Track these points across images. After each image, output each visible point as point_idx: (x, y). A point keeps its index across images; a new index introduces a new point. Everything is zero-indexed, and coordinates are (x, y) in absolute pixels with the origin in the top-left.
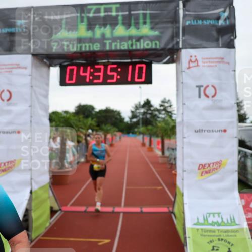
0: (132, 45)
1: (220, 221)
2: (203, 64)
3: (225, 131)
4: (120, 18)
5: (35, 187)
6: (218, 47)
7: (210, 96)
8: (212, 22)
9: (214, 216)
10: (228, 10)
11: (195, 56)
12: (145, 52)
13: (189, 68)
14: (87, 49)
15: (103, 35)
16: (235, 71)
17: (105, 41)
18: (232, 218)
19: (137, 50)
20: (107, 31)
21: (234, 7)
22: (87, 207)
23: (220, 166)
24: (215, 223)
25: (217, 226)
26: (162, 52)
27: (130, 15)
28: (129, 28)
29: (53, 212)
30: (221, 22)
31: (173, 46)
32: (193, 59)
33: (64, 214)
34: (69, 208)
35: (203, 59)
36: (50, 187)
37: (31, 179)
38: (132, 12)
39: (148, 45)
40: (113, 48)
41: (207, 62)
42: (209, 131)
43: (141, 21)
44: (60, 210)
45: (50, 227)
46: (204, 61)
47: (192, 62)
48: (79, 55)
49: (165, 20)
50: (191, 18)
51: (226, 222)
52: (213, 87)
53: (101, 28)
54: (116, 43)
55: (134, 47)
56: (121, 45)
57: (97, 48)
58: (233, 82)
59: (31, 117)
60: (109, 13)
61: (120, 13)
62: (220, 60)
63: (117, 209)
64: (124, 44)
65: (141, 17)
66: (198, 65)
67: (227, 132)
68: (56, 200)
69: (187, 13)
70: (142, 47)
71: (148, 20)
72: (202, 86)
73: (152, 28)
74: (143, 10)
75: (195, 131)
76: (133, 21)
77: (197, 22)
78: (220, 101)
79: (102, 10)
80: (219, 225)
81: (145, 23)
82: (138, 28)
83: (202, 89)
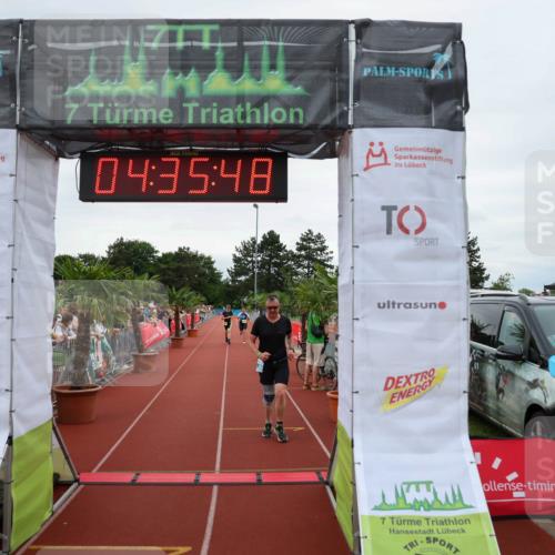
0: (244, 116)
1: (431, 499)
2: (397, 161)
3: (442, 305)
4: (219, 54)
5: (20, 430)
6: (429, 126)
7: (412, 230)
8: (417, 73)
9: (418, 490)
10: (449, 48)
11: (381, 144)
12: (273, 132)
13: (367, 168)
14: (145, 121)
15: (181, 91)
16: (463, 178)
17: (185, 105)
18: (456, 492)
19: (254, 127)
20: (191, 82)
21: (462, 43)
22: (138, 474)
23: (430, 382)
24: (421, 504)
25: (425, 510)
26: (310, 133)
27: (241, 50)
28: (239, 77)
29: (59, 486)
30: (435, 74)
31: (334, 121)
32: (376, 150)
33: (83, 489)
34: (95, 476)
35: (397, 149)
36: (54, 428)
37: (11, 411)
38: (246, 43)
39: (279, 115)
40: (203, 121)
41: (405, 157)
42: (408, 306)
43: (265, 62)
44: (77, 480)
45: (52, 519)
46: (399, 153)
47: (374, 156)
48: (125, 132)
49: (316, 63)
50: (373, 62)
51: (443, 501)
52: (418, 209)
53: (176, 74)
54: (208, 110)
55: (249, 121)
56: (219, 114)
57: (167, 119)
58: (461, 200)
59: (14, 269)
60: (195, 43)
61: (220, 45)
62: (433, 155)
63: (205, 478)
64: (227, 113)
65: (265, 54)
66: (386, 163)
67: (447, 309)
68: (67, 458)
69: (364, 50)
70: (266, 121)
71: (281, 63)
72: (395, 208)
73: (289, 80)
74: (270, 39)
75: (379, 305)
76: (246, 63)
77: (385, 70)
78: (432, 241)
79: (180, 36)
80: (430, 507)
81: (273, 67)
82: (258, 79)
83: (395, 214)
